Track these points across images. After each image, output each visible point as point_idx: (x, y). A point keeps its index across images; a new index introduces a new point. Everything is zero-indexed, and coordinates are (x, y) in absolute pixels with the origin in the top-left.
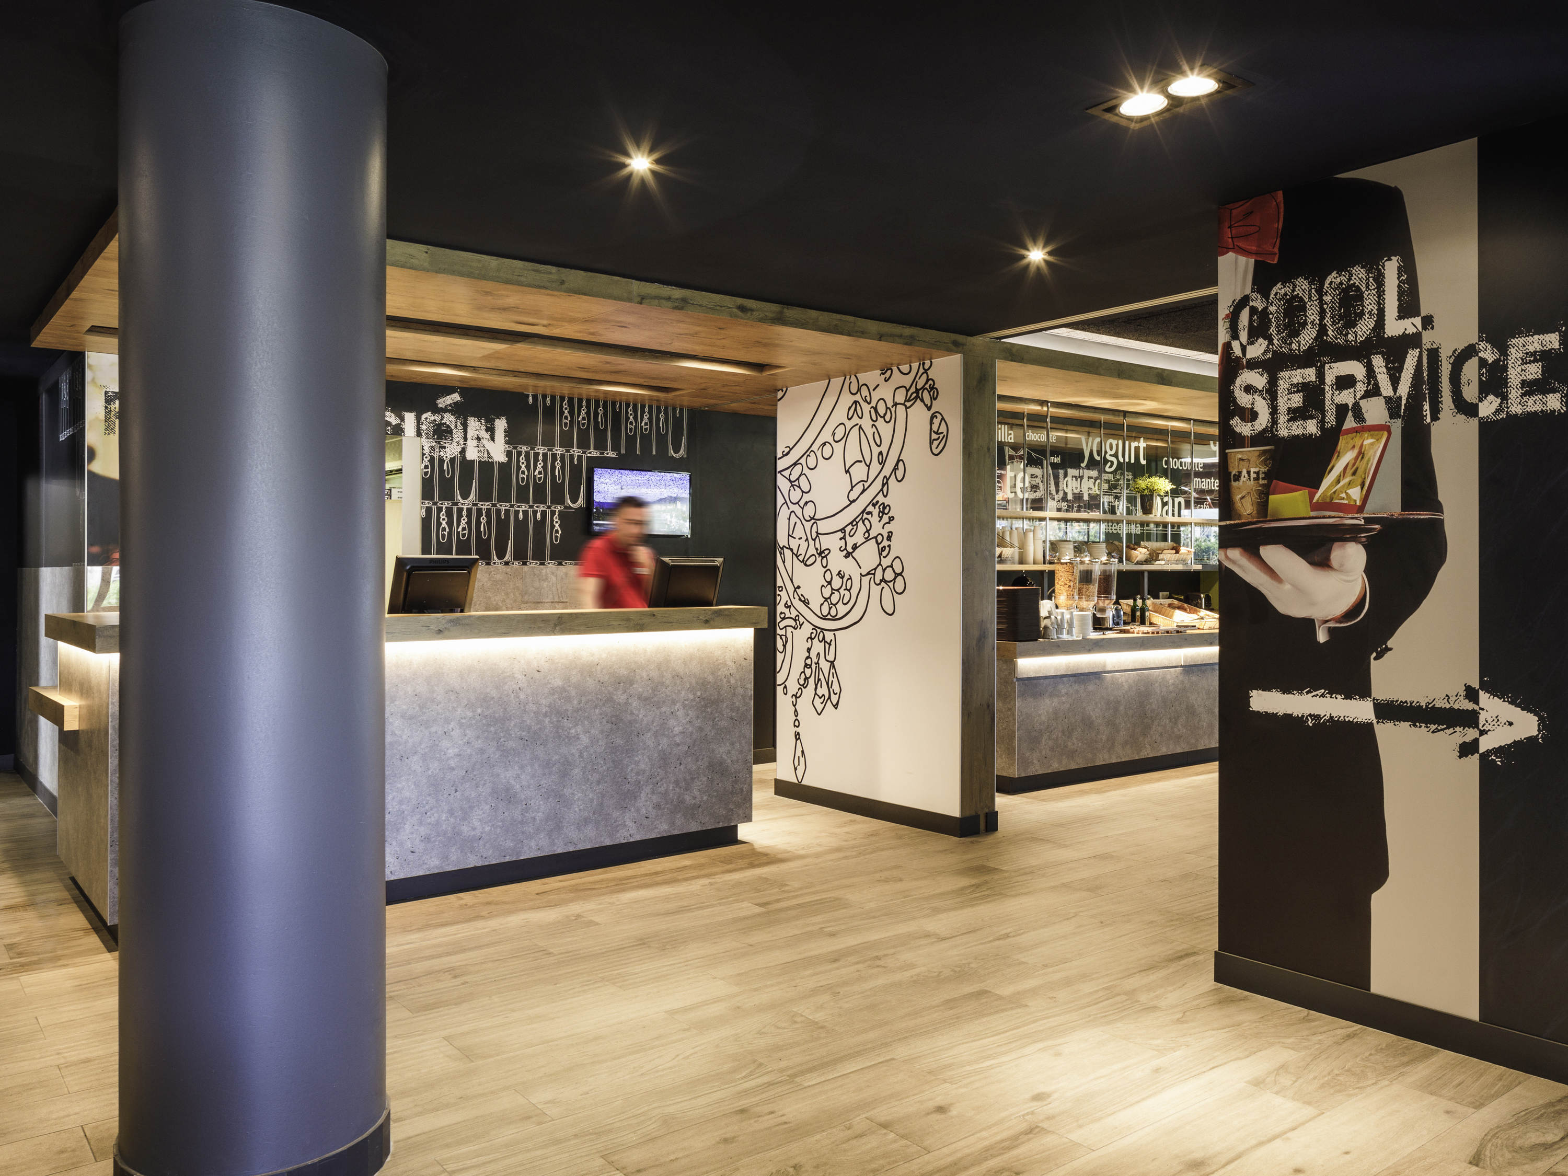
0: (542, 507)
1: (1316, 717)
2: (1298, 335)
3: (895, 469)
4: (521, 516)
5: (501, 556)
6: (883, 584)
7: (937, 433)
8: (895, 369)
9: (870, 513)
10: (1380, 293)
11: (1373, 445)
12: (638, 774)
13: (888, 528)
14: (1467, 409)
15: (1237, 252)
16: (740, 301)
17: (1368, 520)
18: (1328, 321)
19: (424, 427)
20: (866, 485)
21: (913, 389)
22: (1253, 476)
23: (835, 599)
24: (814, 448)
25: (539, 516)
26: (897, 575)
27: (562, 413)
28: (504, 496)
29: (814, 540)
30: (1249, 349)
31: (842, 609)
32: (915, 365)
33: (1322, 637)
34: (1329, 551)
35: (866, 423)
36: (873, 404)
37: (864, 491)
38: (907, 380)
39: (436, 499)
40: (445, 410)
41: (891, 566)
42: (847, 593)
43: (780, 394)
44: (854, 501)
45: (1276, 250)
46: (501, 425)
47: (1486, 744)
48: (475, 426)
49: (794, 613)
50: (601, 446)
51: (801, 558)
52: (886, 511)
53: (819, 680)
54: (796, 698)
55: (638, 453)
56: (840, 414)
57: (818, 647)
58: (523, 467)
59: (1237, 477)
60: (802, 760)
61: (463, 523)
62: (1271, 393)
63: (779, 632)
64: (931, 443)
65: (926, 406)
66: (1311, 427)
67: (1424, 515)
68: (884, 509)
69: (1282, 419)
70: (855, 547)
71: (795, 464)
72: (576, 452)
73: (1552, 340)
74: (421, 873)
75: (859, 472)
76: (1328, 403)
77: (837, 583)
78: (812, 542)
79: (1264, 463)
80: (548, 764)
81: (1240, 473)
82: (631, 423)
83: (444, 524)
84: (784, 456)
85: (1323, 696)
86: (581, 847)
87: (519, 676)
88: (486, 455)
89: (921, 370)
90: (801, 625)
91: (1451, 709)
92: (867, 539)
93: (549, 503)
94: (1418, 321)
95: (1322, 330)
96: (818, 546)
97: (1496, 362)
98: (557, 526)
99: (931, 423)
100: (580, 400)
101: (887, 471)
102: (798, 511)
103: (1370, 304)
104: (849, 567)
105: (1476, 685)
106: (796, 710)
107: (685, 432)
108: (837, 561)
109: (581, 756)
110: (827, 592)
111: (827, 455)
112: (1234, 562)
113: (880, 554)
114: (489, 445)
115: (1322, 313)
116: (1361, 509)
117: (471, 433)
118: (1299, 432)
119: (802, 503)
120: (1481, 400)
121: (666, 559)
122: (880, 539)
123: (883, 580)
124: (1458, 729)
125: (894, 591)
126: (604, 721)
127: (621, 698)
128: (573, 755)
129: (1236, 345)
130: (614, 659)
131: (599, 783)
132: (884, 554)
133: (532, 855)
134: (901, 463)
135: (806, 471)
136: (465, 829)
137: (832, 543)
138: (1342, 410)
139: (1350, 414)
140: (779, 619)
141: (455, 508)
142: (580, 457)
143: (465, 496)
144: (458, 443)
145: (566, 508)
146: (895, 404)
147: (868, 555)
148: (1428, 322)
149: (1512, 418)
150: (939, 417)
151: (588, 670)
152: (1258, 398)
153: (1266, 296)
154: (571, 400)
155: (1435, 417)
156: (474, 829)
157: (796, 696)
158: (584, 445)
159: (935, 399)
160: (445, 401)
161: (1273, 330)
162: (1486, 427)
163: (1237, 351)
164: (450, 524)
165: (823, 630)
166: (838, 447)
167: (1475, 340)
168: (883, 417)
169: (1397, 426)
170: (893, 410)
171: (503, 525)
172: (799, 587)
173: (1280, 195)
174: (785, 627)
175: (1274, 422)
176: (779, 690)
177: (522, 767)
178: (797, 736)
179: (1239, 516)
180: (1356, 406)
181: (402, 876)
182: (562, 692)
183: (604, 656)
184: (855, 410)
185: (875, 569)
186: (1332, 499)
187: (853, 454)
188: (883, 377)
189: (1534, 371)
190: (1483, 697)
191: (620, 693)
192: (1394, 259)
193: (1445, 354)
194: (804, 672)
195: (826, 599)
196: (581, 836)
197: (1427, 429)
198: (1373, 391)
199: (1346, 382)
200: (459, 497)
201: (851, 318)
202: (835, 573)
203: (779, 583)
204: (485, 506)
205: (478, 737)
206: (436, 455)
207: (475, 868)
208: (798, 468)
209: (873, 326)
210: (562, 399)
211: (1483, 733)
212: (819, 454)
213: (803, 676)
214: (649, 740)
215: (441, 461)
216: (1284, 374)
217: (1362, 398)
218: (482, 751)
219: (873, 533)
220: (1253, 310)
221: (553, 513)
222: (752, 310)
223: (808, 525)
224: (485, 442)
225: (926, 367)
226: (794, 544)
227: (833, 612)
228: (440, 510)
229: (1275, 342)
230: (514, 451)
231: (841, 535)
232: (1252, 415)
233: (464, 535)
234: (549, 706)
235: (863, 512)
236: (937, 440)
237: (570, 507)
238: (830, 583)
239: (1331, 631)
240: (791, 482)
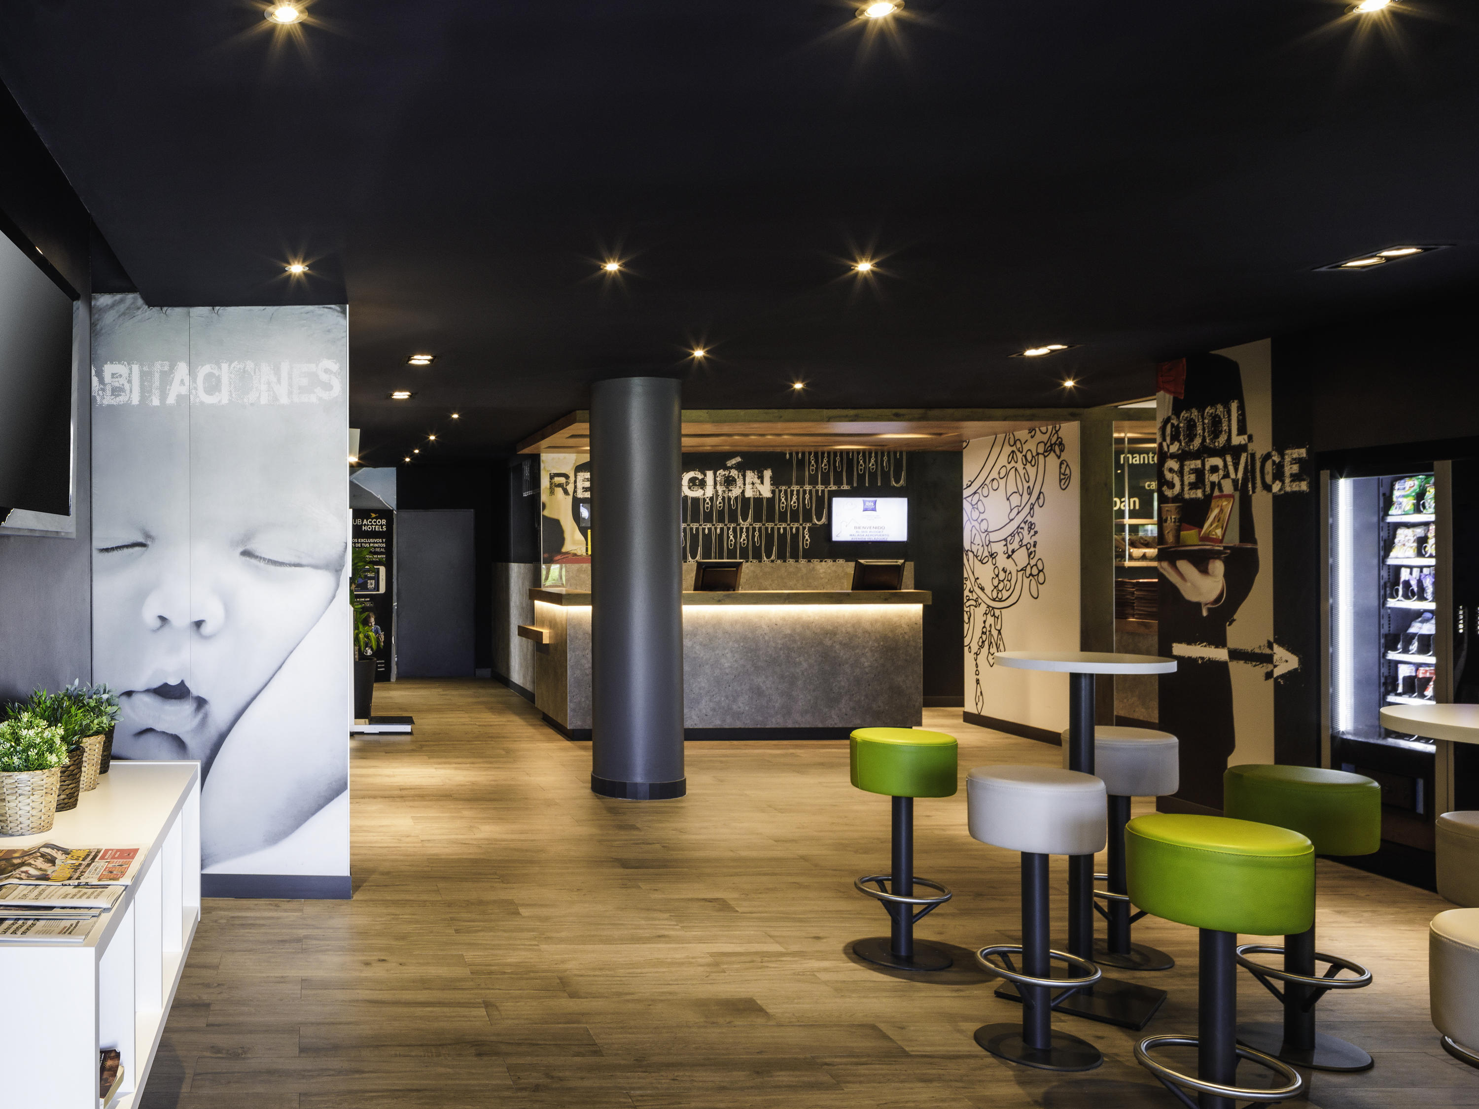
0: (796, 525)
1: (1202, 658)
2: (1193, 441)
3: (1038, 498)
4: (782, 531)
5: (768, 557)
6: (1031, 577)
7: (1064, 474)
8: (1037, 429)
9: (1022, 528)
10: (1230, 421)
11: (1227, 505)
12: (839, 688)
13: (1034, 539)
14: (1267, 488)
15: (1164, 391)
16: (895, 411)
17: (1225, 548)
18: (1206, 434)
19: (718, 479)
20: (1020, 509)
21: (1049, 444)
22: (1173, 520)
23: (1001, 587)
24: (987, 482)
25: (794, 530)
26: (1040, 571)
27: (810, 463)
28: (771, 519)
29: (987, 546)
30: (1171, 447)
31: (1005, 594)
32: (1050, 428)
33: (1205, 613)
34: (1207, 564)
35: (1019, 466)
36: (1024, 453)
37: (1018, 513)
38: (1045, 438)
39: (726, 522)
40: (731, 468)
41: (1036, 565)
42: (1008, 583)
43: (965, 444)
44: (1012, 520)
45: (1183, 391)
46: (768, 474)
47: (1277, 672)
48: (751, 476)
49: (975, 597)
50: (838, 482)
51: (979, 558)
52: (1033, 527)
53: (991, 643)
54: (977, 655)
55: (867, 485)
56: (1003, 460)
57: (990, 620)
58: (783, 500)
59: (1166, 521)
60: (981, 697)
61: (744, 536)
62: (1181, 473)
63: (966, 609)
64: (1060, 481)
65: (1057, 455)
66: (1199, 494)
67: (1249, 546)
68: (1031, 526)
69: (1186, 488)
70: (1013, 551)
71: (975, 493)
72: (820, 487)
73: (1302, 452)
74: (711, 727)
75: (1016, 500)
76: (1207, 480)
77: (1002, 576)
78: (986, 548)
79: (1178, 513)
80: (782, 677)
81: (1167, 518)
82: (861, 465)
83: (731, 537)
84: (967, 487)
85: (1205, 646)
86: (803, 726)
87: (764, 626)
88: (758, 493)
89: (1054, 432)
90: (980, 605)
91: (1262, 653)
92: (1021, 546)
93: (801, 522)
94: (1246, 437)
95: (1204, 440)
96: (990, 550)
97: (1280, 462)
98: (807, 537)
99: (1060, 468)
100: (823, 453)
101: (1033, 500)
102: (977, 526)
103: (1225, 427)
104: (1009, 565)
105: (1272, 640)
106: (976, 664)
107: (904, 468)
108: (1002, 561)
109: (803, 674)
110: (996, 582)
111: (995, 488)
112: (1164, 569)
113: (1029, 557)
114: (760, 487)
115: (1204, 430)
116: (1221, 541)
117: (748, 480)
118: (1193, 496)
119: (979, 520)
120: (1273, 483)
121: (862, 561)
122: (1029, 546)
123: (1031, 575)
124: (1265, 664)
125: (1038, 582)
126: (817, 656)
127: (828, 643)
128: (798, 673)
129: (1165, 444)
130: (823, 620)
131: (814, 691)
132: (1032, 556)
133: (773, 726)
134: (1041, 495)
135: (982, 498)
136: (735, 707)
137: (998, 548)
138: (1213, 484)
139: (1217, 487)
140: (965, 601)
141: (738, 528)
142: (823, 491)
143: (745, 520)
144: (740, 487)
145: (813, 524)
146: (1038, 454)
147: (1021, 557)
148: (1250, 438)
149: (1286, 493)
150: (1065, 464)
151: (807, 625)
152: (1175, 476)
153: (1178, 417)
154: (816, 454)
155: (1254, 492)
156: (740, 708)
157: (977, 654)
158: (826, 482)
159: (1063, 451)
160: (731, 462)
161: (1182, 437)
162: (1276, 497)
163: (1166, 449)
164: (735, 537)
165: (993, 608)
166: (1002, 482)
167: (1270, 450)
168: (1030, 463)
169: (1237, 495)
170: (1036, 457)
171: (769, 537)
172: (978, 578)
173: (1184, 360)
174: (970, 606)
175: (1182, 489)
176: (966, 649)
177: (767, 677)
178: (978, 681)
179: (1166, 543)
180: (1219, 484)
181: (701, 727)
182: (791, 637)
183: (817, 618)
184: (1013, 457)
185: (1026, 567)
186: (1209, 534)
187: (1012, 488)
188: (1030, 435)
189: (1295, 468)
190: (1275, 646)
191: (827, 639)
192: (1236, 401)
193: (1258, 456)
194: (981, 637)
195: (995, 587)
196: (803, 720)
197: (1250, 497)
198: (1226, 476)
199: (1214, 469)
200: (741, 521)
201: (980, 410)
202: (1001, 569)
203: (965, 575)
204: (757, 525)
205: (741, 659)
206: (726, 496)
207: (740, 728)
208: (977, 495)
209: (999, 412)
210: (810, 453)
211: (1275, 666)
212: (990, 486)
213: (981, 640)
214: (847, 668)
215: (729, 499)
216: (1187, 463)
217: (1222, 478)
218: (744, 666)
219: (1024, 542)
220: (1173, 425)
221: (804, 528)
222: (903, 415)
223: (983, 535)
224: (757, 485)
225: (1057, 429)
226: (974, 549)
227: (1000, 596)
228: (729, 529)
229: (1183, 444)
230: (777, 490)
231: (1005, 543)
232: (1171, 486)
233: (744, 544)
234: (783, 644)
235: (1018, 527)
236: (1064, 479)
237: (816, 524)
238: (997, 576)
239: (1209, 610)
240: (972, 505)
